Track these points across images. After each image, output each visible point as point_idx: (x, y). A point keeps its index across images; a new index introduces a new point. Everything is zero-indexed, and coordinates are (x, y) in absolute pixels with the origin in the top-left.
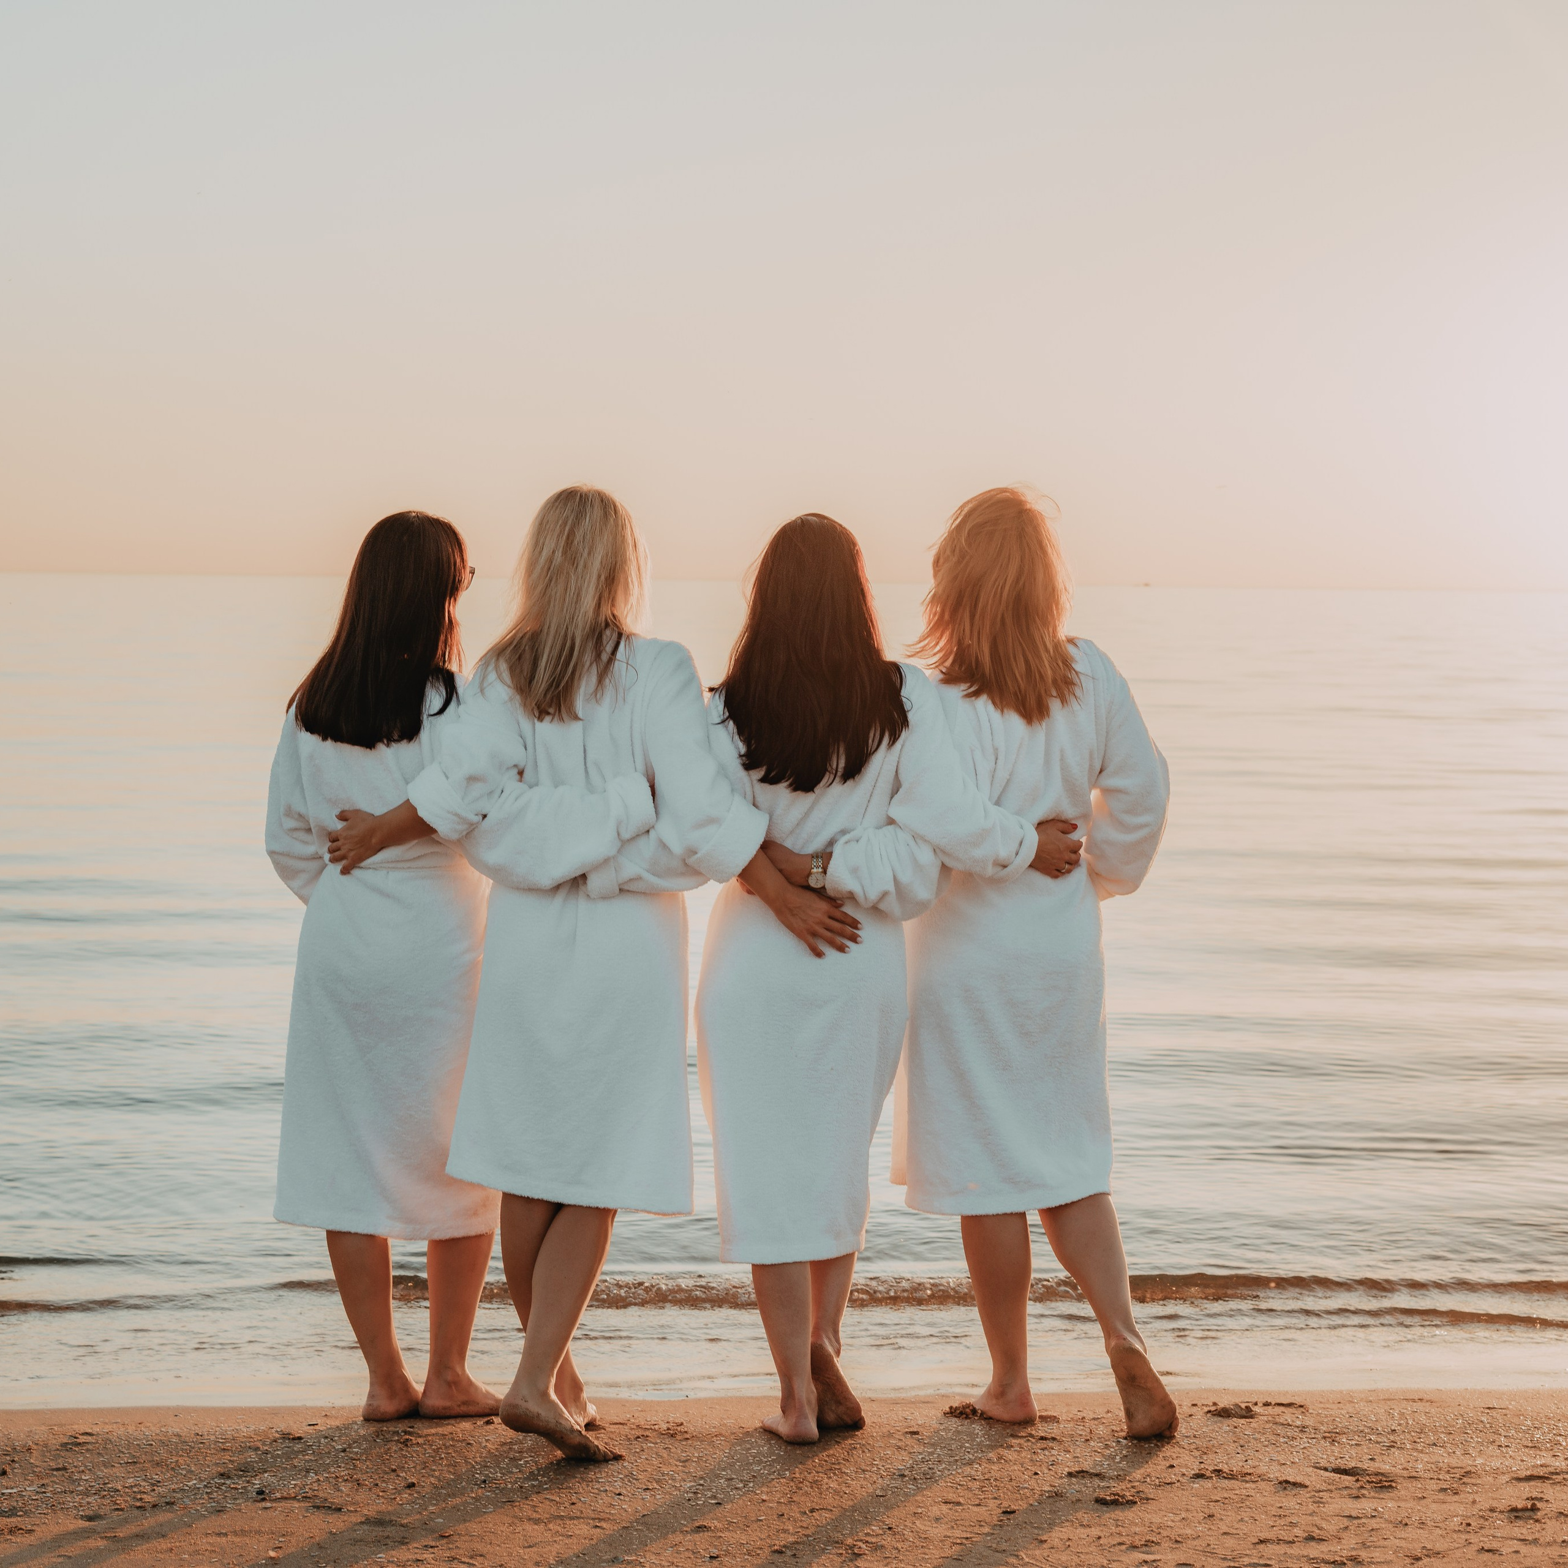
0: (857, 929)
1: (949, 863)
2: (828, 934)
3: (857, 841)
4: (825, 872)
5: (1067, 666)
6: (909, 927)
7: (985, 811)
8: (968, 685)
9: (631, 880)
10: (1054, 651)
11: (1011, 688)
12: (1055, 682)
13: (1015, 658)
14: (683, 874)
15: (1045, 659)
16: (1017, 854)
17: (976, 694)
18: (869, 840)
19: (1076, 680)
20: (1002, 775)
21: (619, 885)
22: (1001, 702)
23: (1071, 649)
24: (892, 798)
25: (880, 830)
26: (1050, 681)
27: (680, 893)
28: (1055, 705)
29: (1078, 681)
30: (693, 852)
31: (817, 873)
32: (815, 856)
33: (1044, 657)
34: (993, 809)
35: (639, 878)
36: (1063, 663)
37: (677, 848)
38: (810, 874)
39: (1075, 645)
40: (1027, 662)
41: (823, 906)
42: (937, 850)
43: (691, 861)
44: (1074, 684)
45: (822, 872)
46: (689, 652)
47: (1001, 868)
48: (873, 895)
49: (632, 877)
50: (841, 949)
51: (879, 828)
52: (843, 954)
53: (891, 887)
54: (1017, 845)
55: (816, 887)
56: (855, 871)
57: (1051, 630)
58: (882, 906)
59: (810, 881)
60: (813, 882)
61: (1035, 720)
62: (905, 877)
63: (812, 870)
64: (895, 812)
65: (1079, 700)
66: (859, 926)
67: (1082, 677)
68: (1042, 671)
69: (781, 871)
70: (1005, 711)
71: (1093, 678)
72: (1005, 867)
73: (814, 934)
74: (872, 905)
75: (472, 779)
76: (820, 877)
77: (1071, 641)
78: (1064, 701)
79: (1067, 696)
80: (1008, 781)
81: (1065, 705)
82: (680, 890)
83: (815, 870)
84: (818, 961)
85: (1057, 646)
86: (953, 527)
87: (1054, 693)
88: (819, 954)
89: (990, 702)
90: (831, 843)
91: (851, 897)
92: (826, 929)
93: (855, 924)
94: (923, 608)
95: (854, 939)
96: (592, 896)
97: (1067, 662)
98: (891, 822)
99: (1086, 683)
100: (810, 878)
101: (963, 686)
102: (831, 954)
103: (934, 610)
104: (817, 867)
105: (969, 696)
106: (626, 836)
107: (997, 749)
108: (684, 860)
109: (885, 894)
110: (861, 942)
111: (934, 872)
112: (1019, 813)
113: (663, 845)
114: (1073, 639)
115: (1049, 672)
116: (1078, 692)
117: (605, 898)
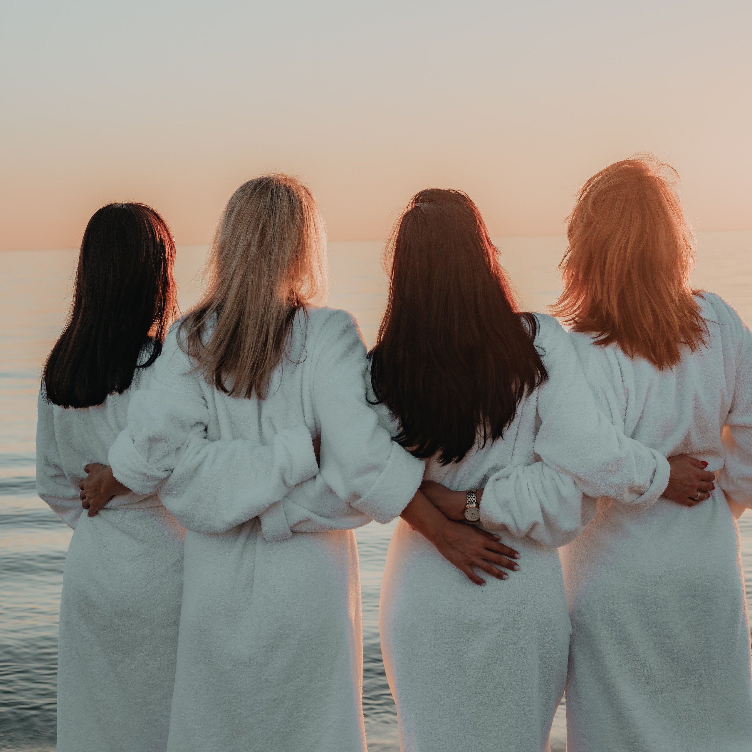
0: (514, 558)
1: (591, 493)
2: (485, 564)
3: (507, 477)
4: (478, 507)
5: (694, 315)
6: (562, 551)
7: (619, 442)
8: (599, 333)
9: (301, 522)
10: (679, 302)
11: (640, 336)
12: (682, 329)
13: (642, 310)
14: (347, 515)
15: (671, 308)
16: (652, 482)
17: (606, 342)
18: (518, 476)
19: (703, 327)
20: (634, 414)
21: (291, 528)
22: (631, 349)
23: (697, 300)
24: (536, 435)
25: (529, 466)
26: (678, 328)
27: (348, 531)
28: (685, 351)
29: (705, 327)
30: (357, 496)
31: (472, 507)
32: (470, 493)
33: (670, 306)
34: (628, 441)
35: (308, 520)
36: (689, 312)
37: (342, 492)
38: (465, 509)
39: (702, 297)
40: (654, 312)
41: (479, 539)
42: (578, 482)
43: (355, 504)
44: (701, 331)
45: (476, 507)
46: (355, 320)
47: (638, 496)
48: (524, 527)
49: (301, 520)
50: (500, 576)
51: (528, 464)
52: (503, 581)
53: (539, 518)
54: (651, 472)
55: (472, 520)
56: (505, 505)
57: (676, 283)
58: (533, 535)
59: (466, 516)
60: (468, 516)
61: (665, 364)
62: (552, 508)
63: (467, 506)
64: (540, 449)
65: (707, 345)
66: (516, 555)
67: (708, 324)
68: (669, 320)
69: (438, 508)
70: (635, 356)
71: (719, 324)
72: (641, 494)
73: (472, 564)
74: (524, 535)
75: (153, 440)
76: (475, 511)
77: (695, 293)
78: (692, 346)
79: (695, 342)
80: (640, 419)
81: (694, 350)
82: (348, 529)
83: (469, 505)
84: (479, 588)
85: (683, 297)
86: (581, 200)
87: (683, 340)
88: (479, 582)
89: (620, 348)
90: (485, 480)
91: (504, 528)
92: (484, 560)
93: (512, 554)
94: (562, 272)
95: (512, 567)
96: (267, 539)
97: (693, 311)
98: (537, 458)
99: (713, 329)
100: (466, 513)
101: (594, 334)
102: (492, 582)
103: (571, 274)
104: (472, 503)
105: (599, 343)
106: (292, 482)
107: (628, 390)
108: (350, 504)
109: (534, 525)
110: (518, 570)
111: (576, 502)
112: (652, 446)
113: (330, 491)
114: (699, 291)
115: (677, 320)
116: (705, 337)
117: (280, 539)
